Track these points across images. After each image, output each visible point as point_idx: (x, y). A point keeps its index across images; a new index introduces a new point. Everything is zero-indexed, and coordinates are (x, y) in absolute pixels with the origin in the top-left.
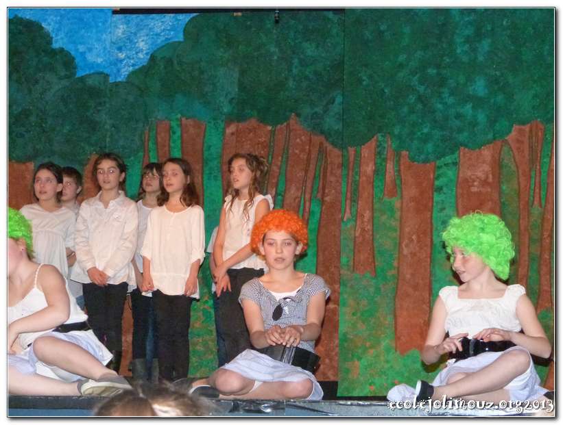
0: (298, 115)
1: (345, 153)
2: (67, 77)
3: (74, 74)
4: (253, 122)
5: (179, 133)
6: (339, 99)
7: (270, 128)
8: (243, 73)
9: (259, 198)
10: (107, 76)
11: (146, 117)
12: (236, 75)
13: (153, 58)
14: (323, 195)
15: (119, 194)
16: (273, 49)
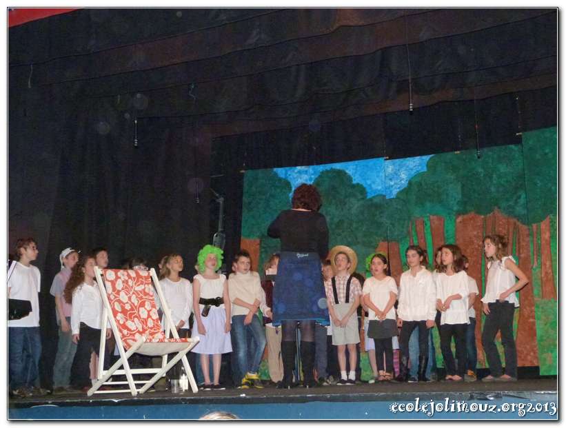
0: (499, 208)
1: (530, 227)
2: (363, 199)
3: (366, 197)
4: (473, 214)
5: (429, 224)
6: (523, 196)
7: (483, 217)
8: (463, 186)
9: (504, 259)
10: (384, 196)
11: (409, 217)
12: (459, 187)
13: (410, 183)
14: (519, 254)
15: (422, 268)
16: (480, 170)
